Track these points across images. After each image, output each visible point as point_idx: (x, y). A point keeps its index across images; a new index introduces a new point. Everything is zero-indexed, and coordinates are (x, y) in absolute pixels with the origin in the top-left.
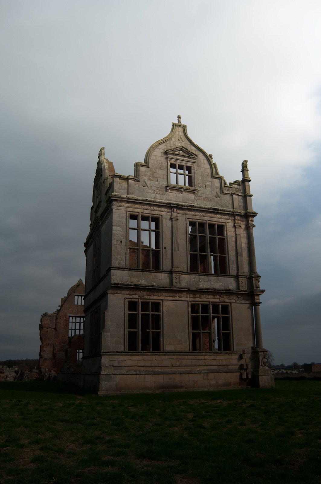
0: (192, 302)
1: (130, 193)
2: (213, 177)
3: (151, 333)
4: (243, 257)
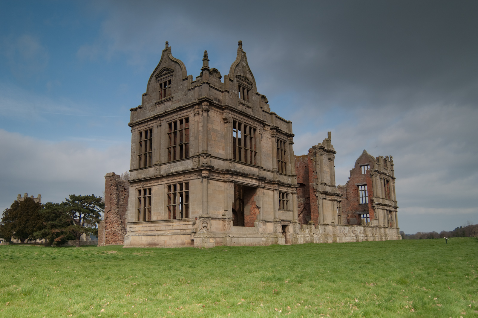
1: (138, 119)
2: (183, 80)
3: (147, 209)
4: (198, 139)
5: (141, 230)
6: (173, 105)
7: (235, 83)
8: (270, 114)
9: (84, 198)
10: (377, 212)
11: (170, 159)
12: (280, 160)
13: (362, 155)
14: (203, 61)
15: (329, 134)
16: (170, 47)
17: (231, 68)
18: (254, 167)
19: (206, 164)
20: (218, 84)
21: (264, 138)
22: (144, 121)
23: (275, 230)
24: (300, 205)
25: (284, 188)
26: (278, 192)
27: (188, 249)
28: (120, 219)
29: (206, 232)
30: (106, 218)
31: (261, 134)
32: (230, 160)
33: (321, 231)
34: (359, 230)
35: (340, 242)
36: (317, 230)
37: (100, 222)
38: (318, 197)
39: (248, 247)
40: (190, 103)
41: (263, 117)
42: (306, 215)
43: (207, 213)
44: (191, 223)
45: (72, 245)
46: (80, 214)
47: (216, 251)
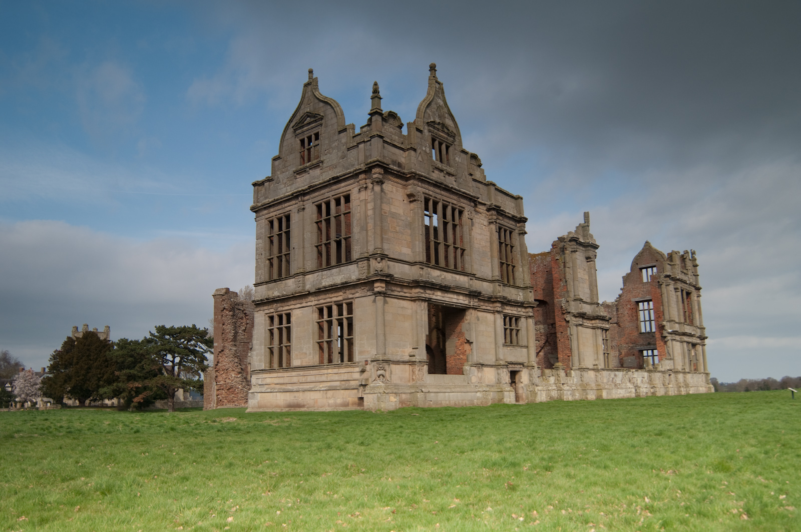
0: (317, 306)
1: (266, 198)
2: (339, 132)
3: (284, 348)
4: (367, 231)
5: (276, 382)
6: (324, 175)
7: (425, 135)
8: (485, 184)
9: (179, 330)
10: (671, 346)
11: (321, 264)
12: (505, 262)
13: (643, 249)
14: (371, 100)
15: (586, 216)
16: (317, 78)
17: (419, 110)
18: (460, 274)
19: (381, 271)
20: (397, 137)
21: (476, 225)
22: (276, 202)
23: (498, 379)
24: (539, 336)
25: (512, 308)
26: (502, 315)
27: (355, 414)
28: (240, 364)
29: (383, 384)
30: (216, 363)
31: (472, 219)
32: (421, 263)
33: (575, 380)
34: (640, 377)
35: (608, 398)
36: (568, 378)
37: (207, 370)
38: (570, 322)
39: (453, 409)
40: (352, 170)
41: (473, 190)
42: (549, 353)
43: (385, 354)
44: (357, 369)
45: (162, 407)
46: (174, 357)
47: (400, 416)
